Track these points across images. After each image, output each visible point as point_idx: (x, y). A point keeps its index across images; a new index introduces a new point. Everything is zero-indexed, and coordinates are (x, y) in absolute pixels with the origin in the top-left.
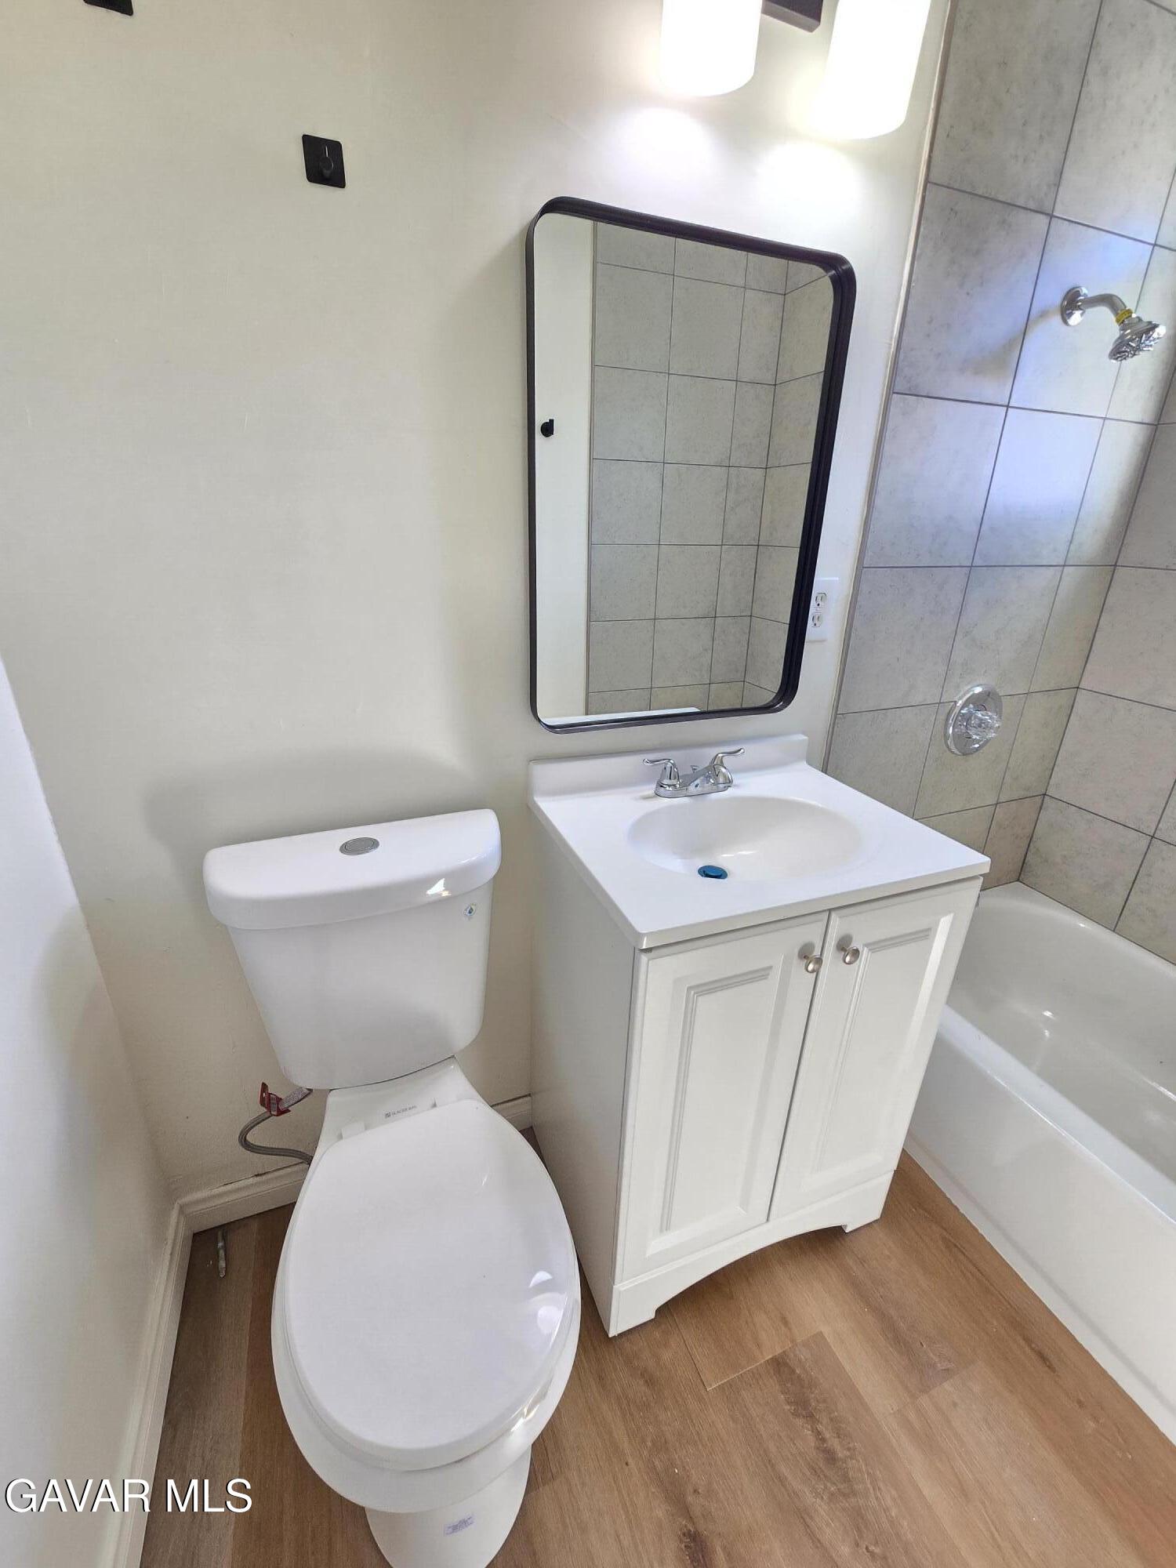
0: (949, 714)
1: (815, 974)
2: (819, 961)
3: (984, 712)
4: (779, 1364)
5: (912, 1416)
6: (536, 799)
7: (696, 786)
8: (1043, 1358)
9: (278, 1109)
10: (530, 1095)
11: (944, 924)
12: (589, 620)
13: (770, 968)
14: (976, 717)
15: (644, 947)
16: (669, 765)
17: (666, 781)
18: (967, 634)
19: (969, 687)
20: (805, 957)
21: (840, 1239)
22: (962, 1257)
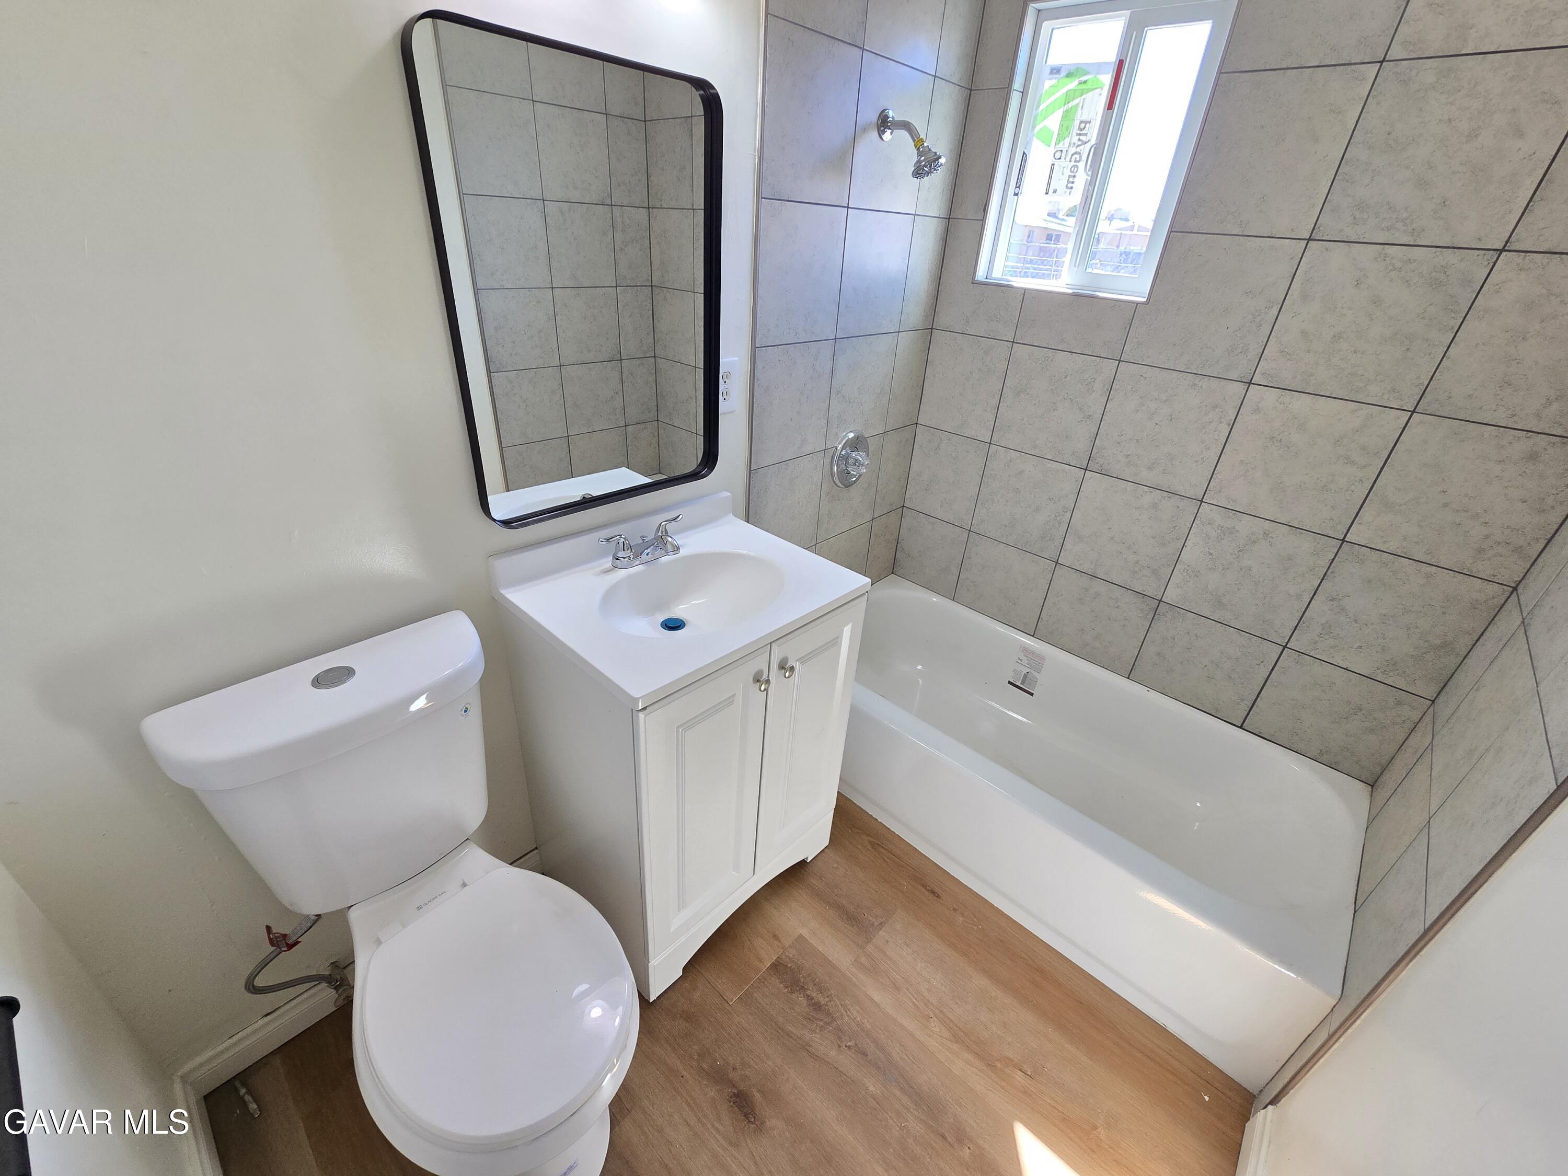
0: (833, 457)
1: (766, 691)
2: (768, 682)
3: (856, 453)
4: (776, 967)
5: (863, 960)
6: (503, 592)
7: (647, 555)
8: (933, 892)
9: (287, 945)
10: (536, 848)
11: (847, 630)
12: (489, 373)
13: (735, 694)
14: (852, 457)
15: (640, 708)
16: (622, 540)
17: (621, 554)
18: (838, 393)
19: (844, 434)
20: (757, 681)
21: (805, 868)
22: (882, 850)
